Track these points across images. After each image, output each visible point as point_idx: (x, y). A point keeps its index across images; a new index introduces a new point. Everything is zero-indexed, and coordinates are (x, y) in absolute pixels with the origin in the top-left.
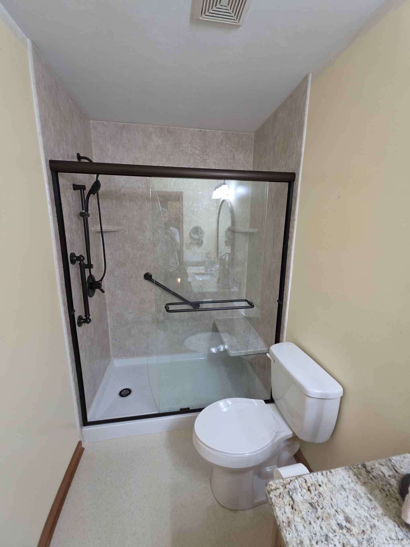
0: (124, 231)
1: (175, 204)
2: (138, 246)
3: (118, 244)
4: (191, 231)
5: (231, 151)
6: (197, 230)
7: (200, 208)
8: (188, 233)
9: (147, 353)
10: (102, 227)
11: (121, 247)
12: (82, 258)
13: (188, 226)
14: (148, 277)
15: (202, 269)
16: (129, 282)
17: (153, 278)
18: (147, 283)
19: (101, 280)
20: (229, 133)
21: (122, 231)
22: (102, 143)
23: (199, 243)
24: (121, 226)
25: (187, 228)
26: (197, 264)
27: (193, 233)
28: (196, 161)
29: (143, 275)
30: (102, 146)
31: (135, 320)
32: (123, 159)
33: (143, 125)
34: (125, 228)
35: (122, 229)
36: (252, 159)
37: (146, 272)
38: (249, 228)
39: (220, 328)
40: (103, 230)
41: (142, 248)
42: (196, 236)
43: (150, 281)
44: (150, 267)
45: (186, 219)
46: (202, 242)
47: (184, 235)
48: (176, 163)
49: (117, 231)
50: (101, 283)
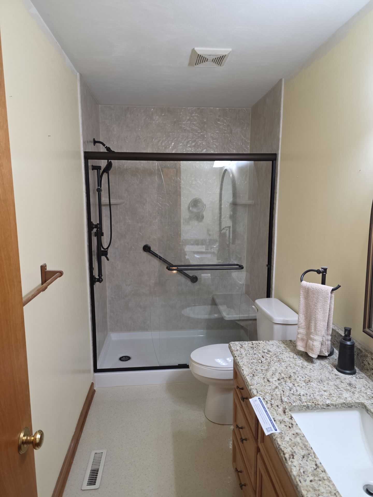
0: (125, 204)
1: (173, 178)
2: (138, 218)
3: (119, 216)
4: (190, 203)
5: (228, 126)
6: (196, 203)
7: (198, 181)
8: (187, 206)
9: (144, 328)
10: (111, 200)
11: (122, 219)
12: (99, 226)
13: (186, 199)
14: (147, 249)
15: (202, 248)
16: (129, 253)
17: (152, 249)
18: (145, 255)
19: (108, 248)
20: (226, 109)
21: (123, 204)
22: (108, 124)
23: (199, 217)
24: (123, 199)
25: (185, 202)
26: (197, 242)
27: (192, 207)
28: (195, 136)
29: (142, 247)
30: (108, 126)
31: (133, 292)
32: (126, 138)
33: (146, 106)
34: (126, 201)
35: (124, 202)
36: (250, 133)
37: (145, 244)
38: (248, 200)
39: (218, 301)
40: (111, 204)
41: (142, 220)
42: (195, 210)
43: (149, 252)
44: (149, 239)
45: (184, 192)
46: (203, 217)
47: (182, 208)
48: (176, 139)
49: (119, 204)
50: (108, 250)
